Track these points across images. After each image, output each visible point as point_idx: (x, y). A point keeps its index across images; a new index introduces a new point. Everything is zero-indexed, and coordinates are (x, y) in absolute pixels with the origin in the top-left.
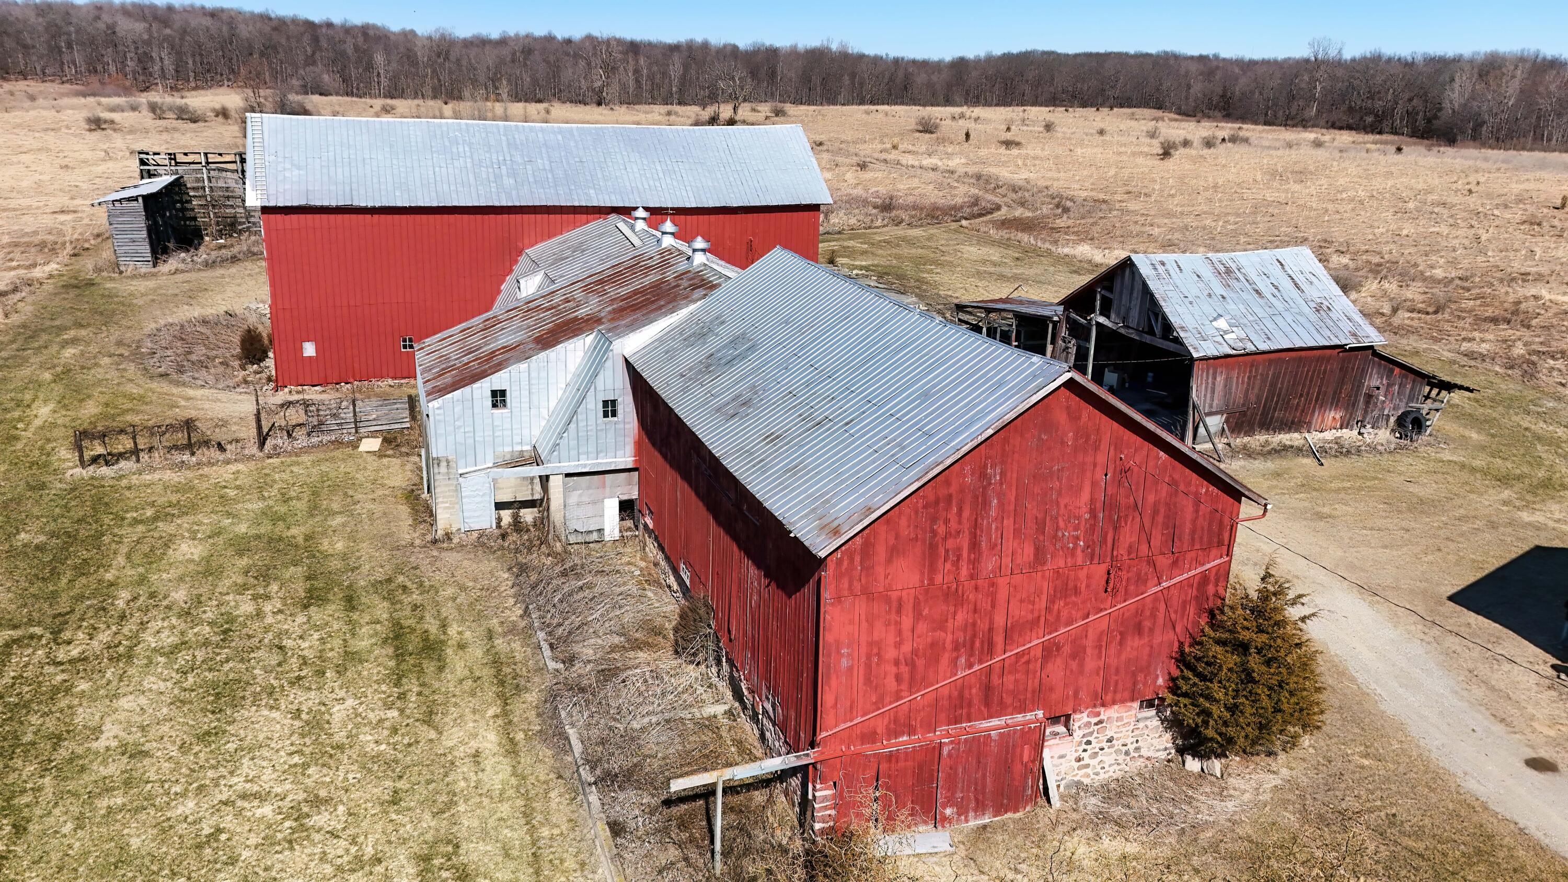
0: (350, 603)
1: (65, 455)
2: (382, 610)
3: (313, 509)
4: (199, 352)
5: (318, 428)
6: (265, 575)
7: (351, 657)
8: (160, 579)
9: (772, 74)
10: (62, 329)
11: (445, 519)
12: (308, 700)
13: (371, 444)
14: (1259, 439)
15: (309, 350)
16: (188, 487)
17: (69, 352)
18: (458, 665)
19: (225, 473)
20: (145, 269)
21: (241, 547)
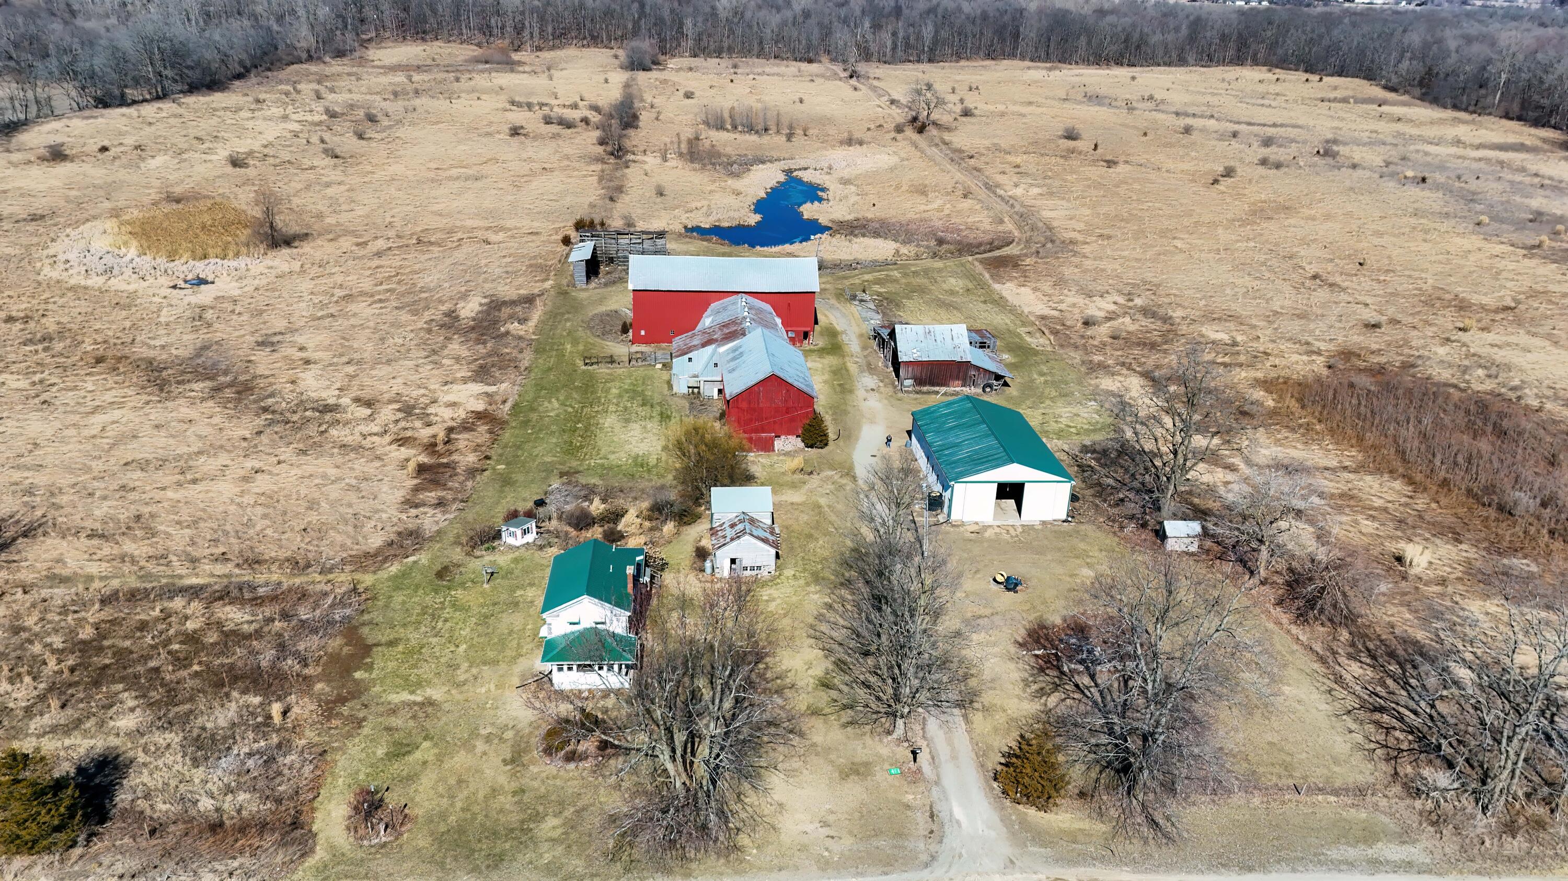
0: (652, 406)
1: (580, 363)
2: (659, 408)
3: (643, 383)
4: (608, 328)
5: (645, 360)
6: (633, 398)
7: (651, 417)
8: (610, 397)
9: (1016, 35)
10: (563, 314)
11: (675, 389)
12: (643, 423)
13: (659, 366)
14: (925, 389)
15: (643, 333)
16: (611, 374)
17: (568, 324)
18: (673, 420)
19: (620, 371)
20: (584, 286)
21: (627, 391)
